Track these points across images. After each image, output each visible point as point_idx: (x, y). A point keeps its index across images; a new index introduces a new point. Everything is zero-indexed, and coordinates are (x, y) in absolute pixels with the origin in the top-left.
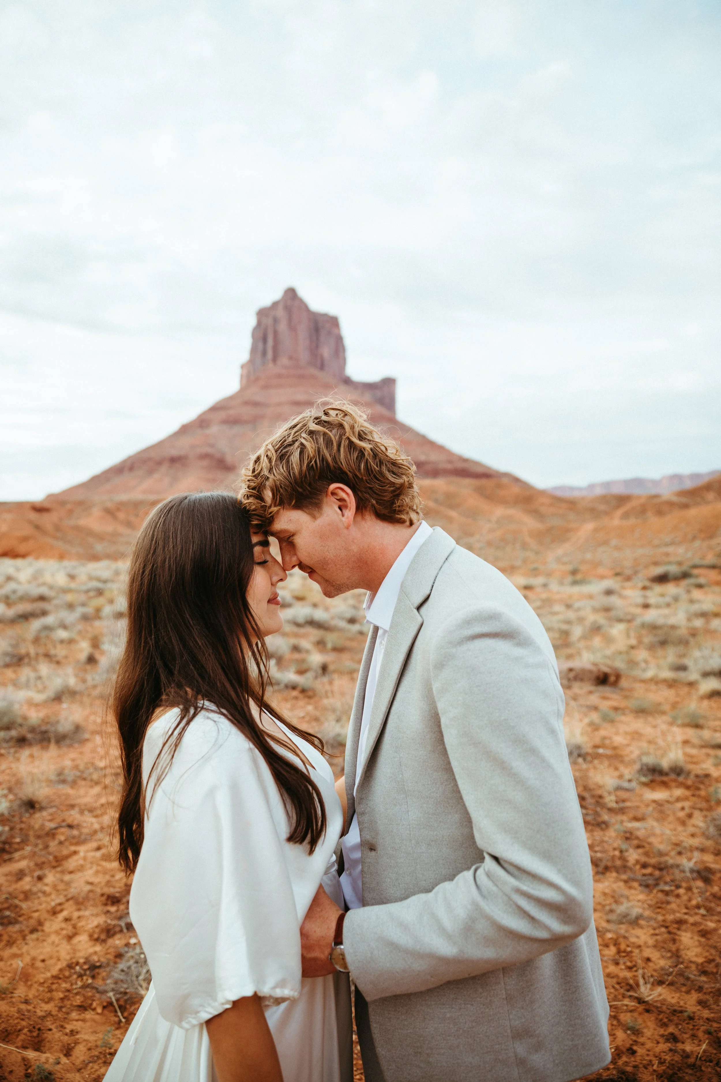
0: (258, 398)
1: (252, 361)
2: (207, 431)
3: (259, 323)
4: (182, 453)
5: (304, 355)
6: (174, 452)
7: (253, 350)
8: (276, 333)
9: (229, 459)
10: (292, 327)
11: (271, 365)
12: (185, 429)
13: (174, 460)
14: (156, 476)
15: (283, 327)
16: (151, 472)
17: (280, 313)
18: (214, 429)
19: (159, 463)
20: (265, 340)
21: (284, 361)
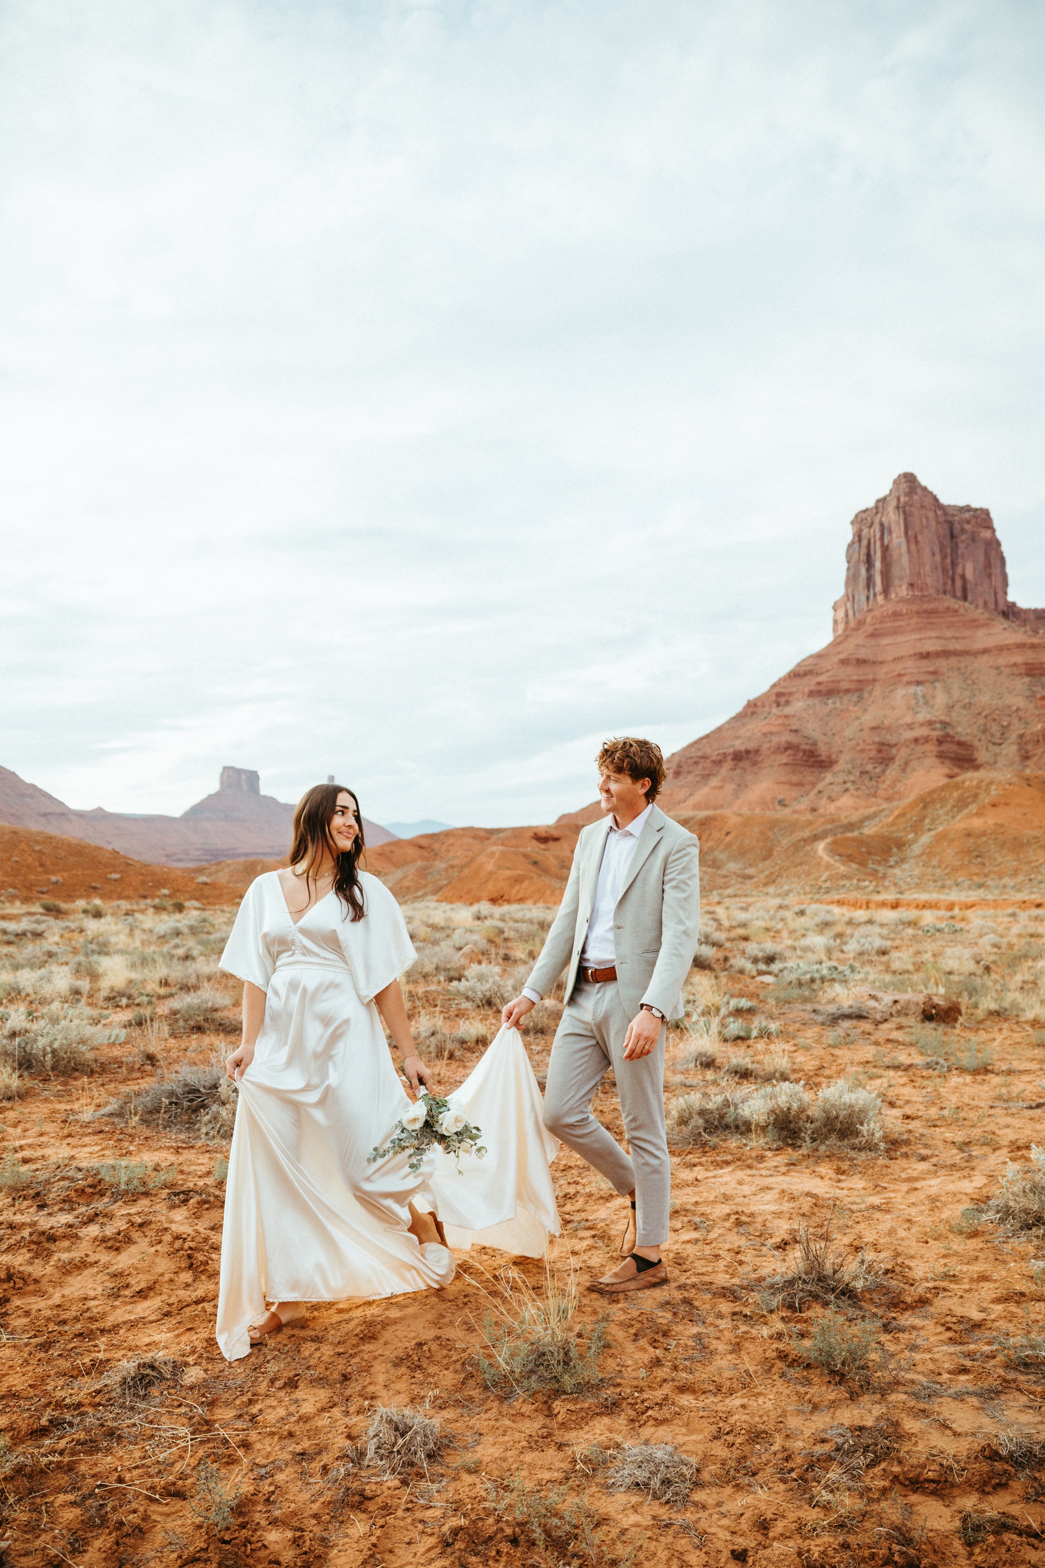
0: (862, 654)
1: (850, 597)
2: (787, 710)
3: (858, 536)
4: (751, 746)
5: (932, 579)
6: (739, 745)
7: (851, 579)
8: (885, 549)
9: (823, 751)
10: (911, 537)
11: (880, 599)
12: (752, 709)
13: (738, 757)
14: (714, 782)
15: (897, 539)
16: (706, 777)
17: (892, 517)
18: (798, 706)
19: (719, 763)
20: (869, 562)
21: (902, 591)
